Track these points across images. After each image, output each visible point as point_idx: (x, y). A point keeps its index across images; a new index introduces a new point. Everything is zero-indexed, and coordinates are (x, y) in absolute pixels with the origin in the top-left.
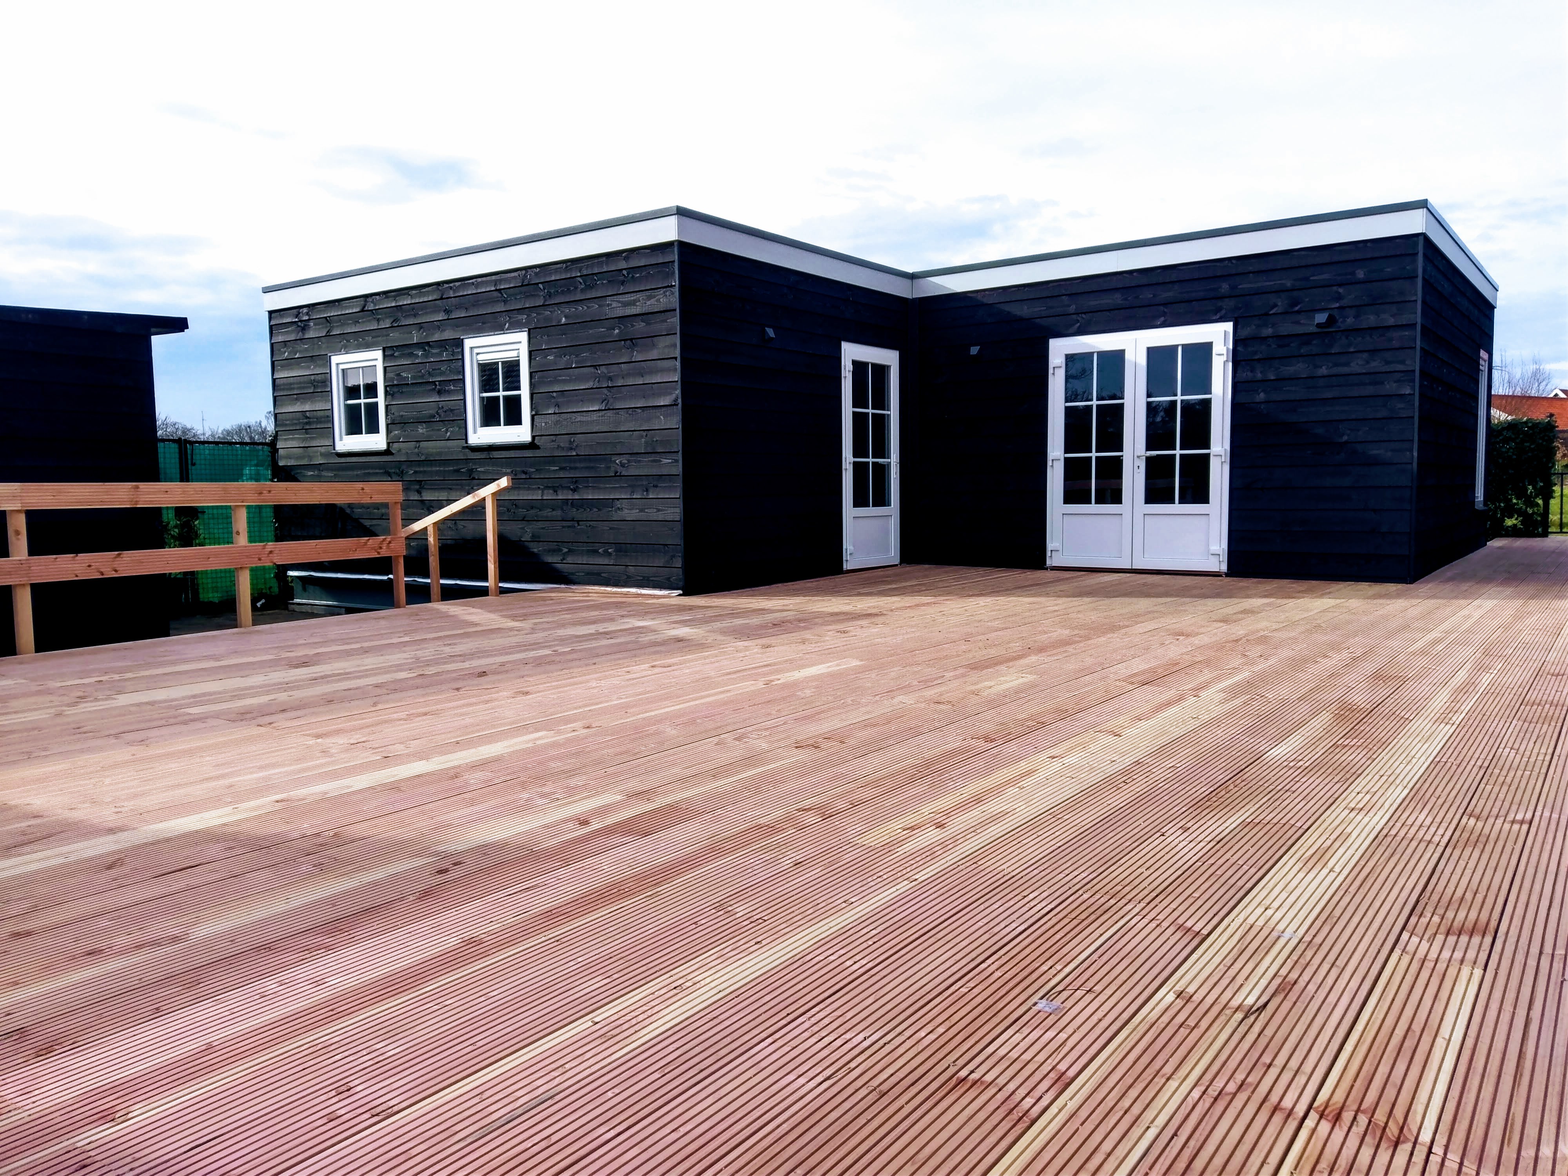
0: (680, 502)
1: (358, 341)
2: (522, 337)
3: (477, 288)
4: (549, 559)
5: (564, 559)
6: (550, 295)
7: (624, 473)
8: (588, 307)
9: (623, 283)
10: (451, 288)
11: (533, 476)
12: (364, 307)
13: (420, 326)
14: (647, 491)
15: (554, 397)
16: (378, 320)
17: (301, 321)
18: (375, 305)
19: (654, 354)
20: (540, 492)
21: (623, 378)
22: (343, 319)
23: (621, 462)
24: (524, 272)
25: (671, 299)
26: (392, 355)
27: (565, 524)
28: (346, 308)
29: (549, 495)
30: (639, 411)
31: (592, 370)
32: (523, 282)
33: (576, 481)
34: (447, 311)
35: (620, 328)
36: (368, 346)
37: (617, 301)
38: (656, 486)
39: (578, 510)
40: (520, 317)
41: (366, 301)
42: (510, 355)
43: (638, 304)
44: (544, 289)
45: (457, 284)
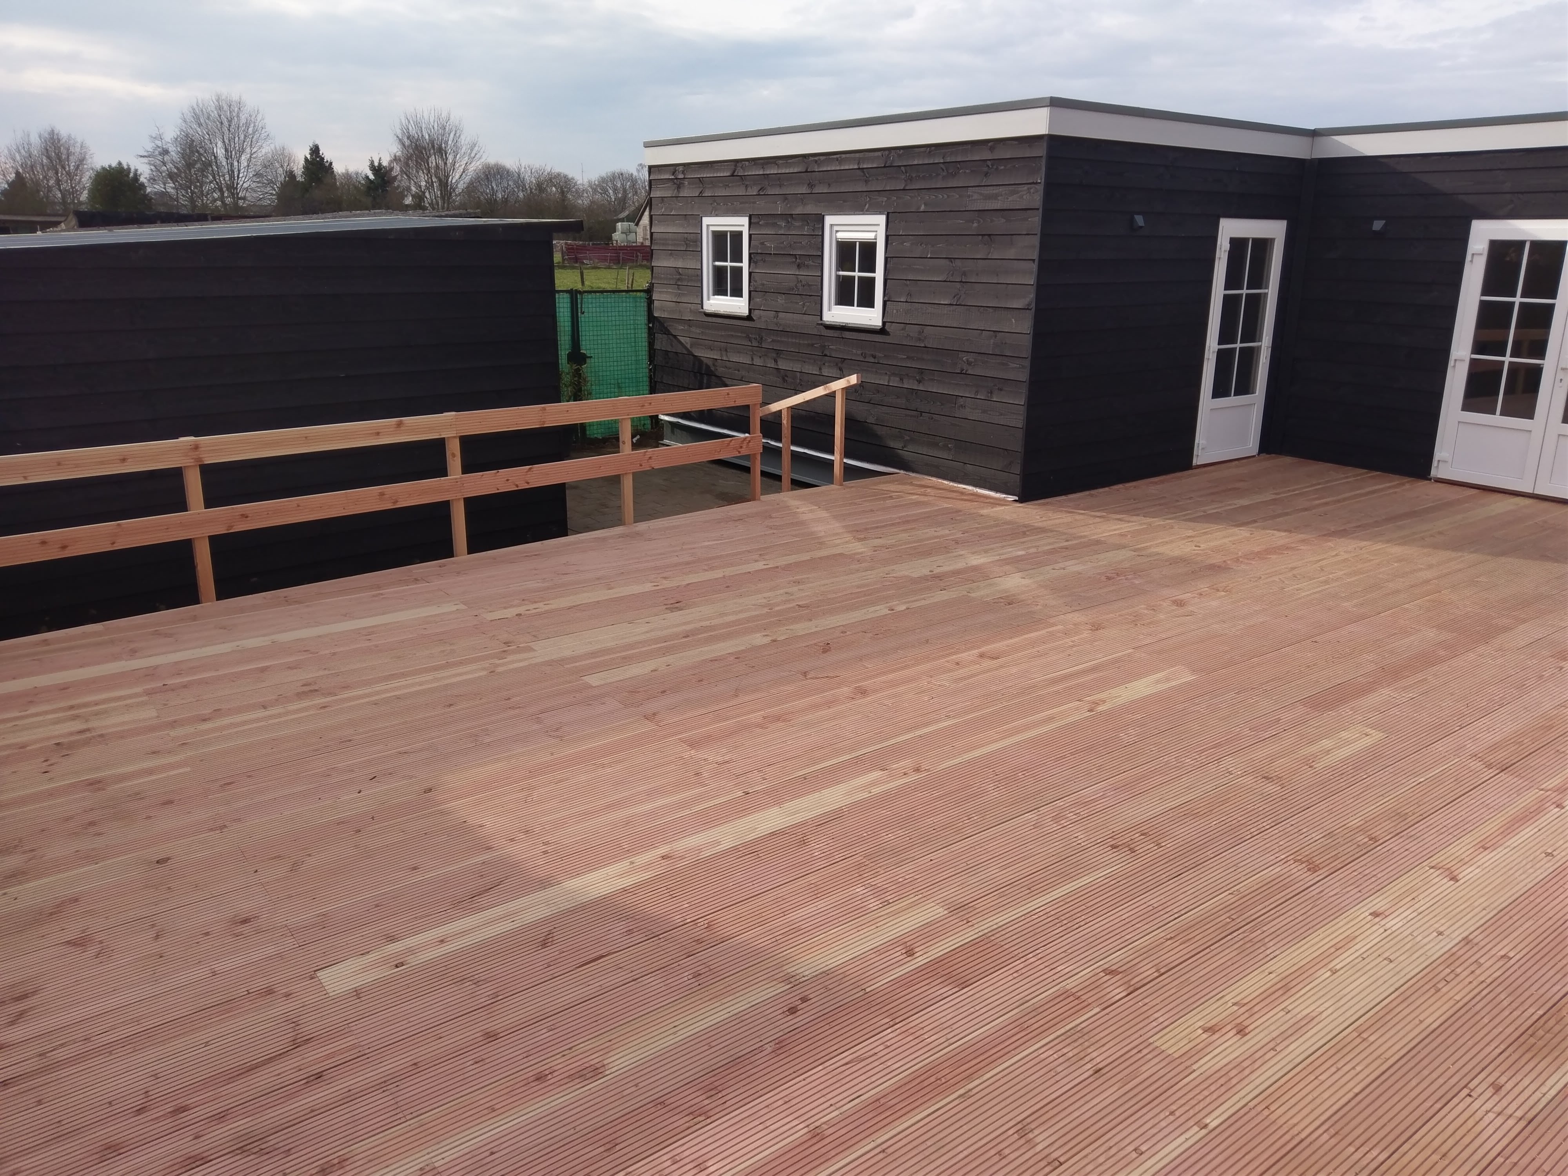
0: (1022, 410)
1: (727, 205)
2: (880, 220)
3: (840, 164)
4: (892, 444)
5: (905, 446)
6: (911, 179)
7: (969, 372)
8: (948, 196)
9: (986, 175)
10: (816, 161)
11: (881, 362)
12: (734, 172)
13: (785, 197)
14: (991, 393)
15: (907, 285)
16: (747, 186)
17: (676, 179)
18: (744, 171)
19: (1011, 253)
20: (887, 377)
21: (977, 275)
22: (714, 182)
23: (967, 361)
24: (887, 152)
25: (1034, 197)
26: (758, 223)
27: (908, 412)
28: (718, 170)
29: (895, 382)
30: (990, 310)
31: (947, 262)
32: (886, 162)
33: (921, 371)
34: (811, 185)
35: (979, 222)
36: (735, 212)
37: (978, 193)
38: (1001, 390)
39: (921, 401)
40: (880, 199)
41: (736, 166)
42: (868, 236)
43: (999, 198)
44: (906, 172)
45: (822, 158)
